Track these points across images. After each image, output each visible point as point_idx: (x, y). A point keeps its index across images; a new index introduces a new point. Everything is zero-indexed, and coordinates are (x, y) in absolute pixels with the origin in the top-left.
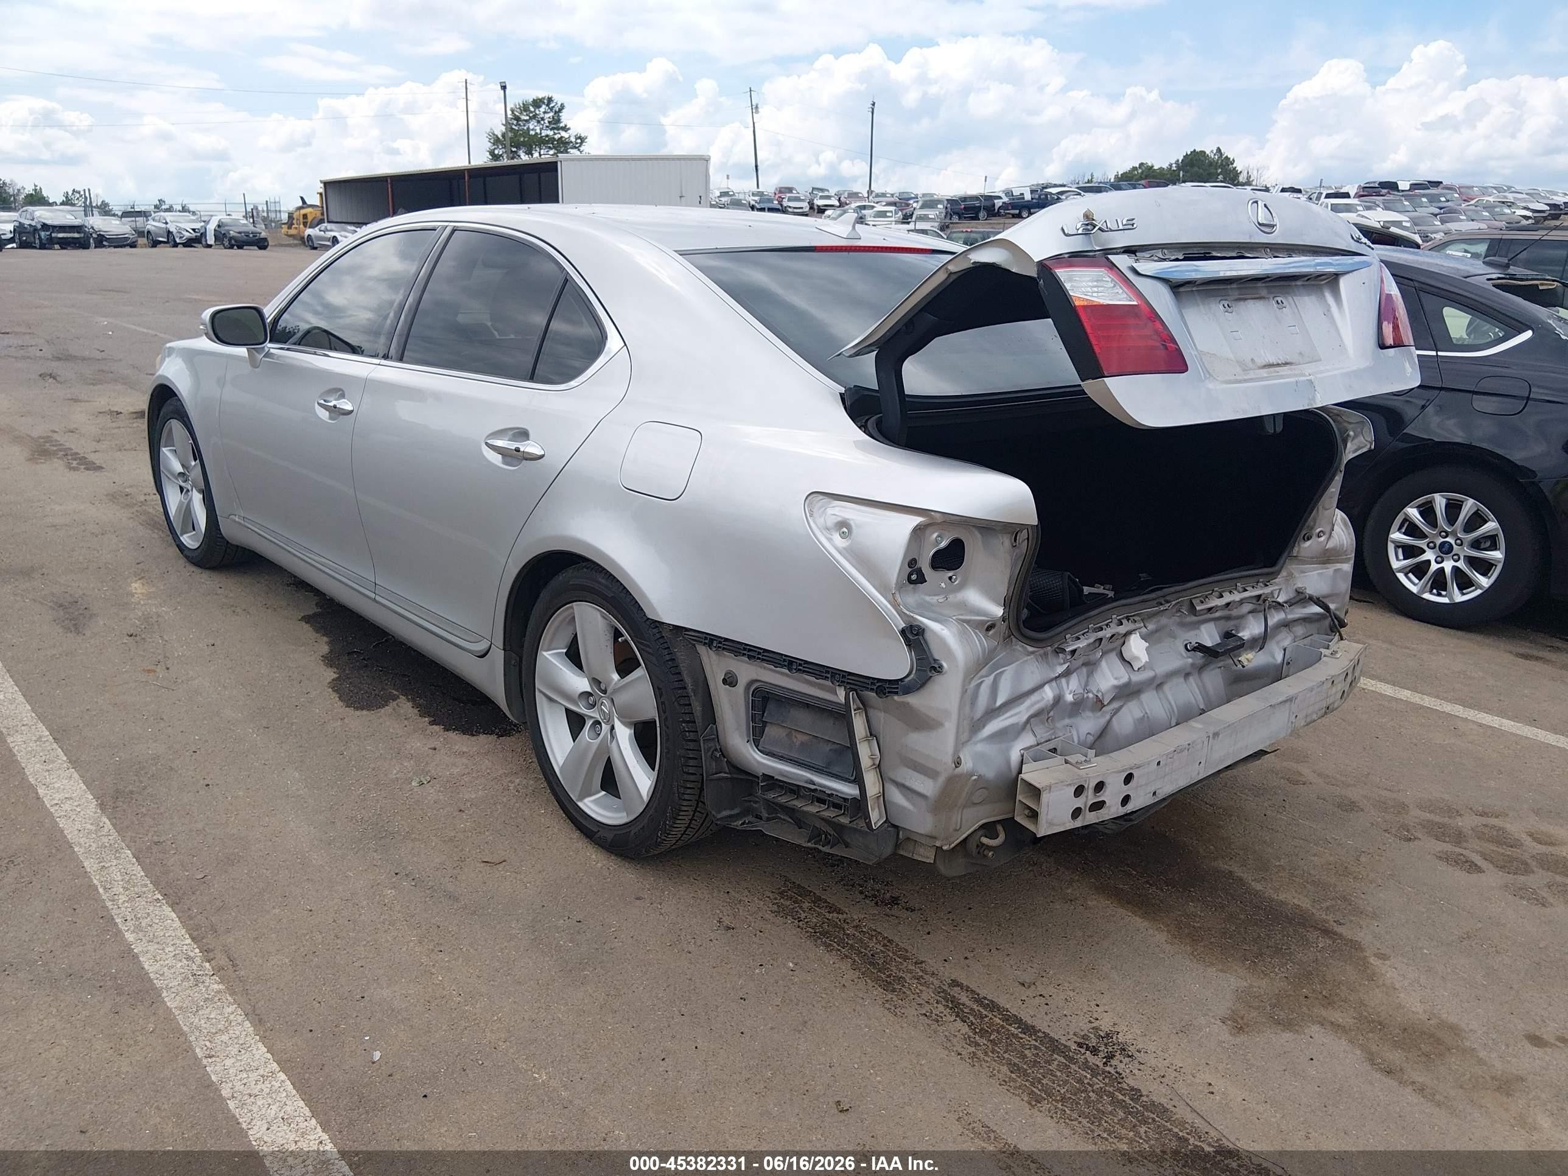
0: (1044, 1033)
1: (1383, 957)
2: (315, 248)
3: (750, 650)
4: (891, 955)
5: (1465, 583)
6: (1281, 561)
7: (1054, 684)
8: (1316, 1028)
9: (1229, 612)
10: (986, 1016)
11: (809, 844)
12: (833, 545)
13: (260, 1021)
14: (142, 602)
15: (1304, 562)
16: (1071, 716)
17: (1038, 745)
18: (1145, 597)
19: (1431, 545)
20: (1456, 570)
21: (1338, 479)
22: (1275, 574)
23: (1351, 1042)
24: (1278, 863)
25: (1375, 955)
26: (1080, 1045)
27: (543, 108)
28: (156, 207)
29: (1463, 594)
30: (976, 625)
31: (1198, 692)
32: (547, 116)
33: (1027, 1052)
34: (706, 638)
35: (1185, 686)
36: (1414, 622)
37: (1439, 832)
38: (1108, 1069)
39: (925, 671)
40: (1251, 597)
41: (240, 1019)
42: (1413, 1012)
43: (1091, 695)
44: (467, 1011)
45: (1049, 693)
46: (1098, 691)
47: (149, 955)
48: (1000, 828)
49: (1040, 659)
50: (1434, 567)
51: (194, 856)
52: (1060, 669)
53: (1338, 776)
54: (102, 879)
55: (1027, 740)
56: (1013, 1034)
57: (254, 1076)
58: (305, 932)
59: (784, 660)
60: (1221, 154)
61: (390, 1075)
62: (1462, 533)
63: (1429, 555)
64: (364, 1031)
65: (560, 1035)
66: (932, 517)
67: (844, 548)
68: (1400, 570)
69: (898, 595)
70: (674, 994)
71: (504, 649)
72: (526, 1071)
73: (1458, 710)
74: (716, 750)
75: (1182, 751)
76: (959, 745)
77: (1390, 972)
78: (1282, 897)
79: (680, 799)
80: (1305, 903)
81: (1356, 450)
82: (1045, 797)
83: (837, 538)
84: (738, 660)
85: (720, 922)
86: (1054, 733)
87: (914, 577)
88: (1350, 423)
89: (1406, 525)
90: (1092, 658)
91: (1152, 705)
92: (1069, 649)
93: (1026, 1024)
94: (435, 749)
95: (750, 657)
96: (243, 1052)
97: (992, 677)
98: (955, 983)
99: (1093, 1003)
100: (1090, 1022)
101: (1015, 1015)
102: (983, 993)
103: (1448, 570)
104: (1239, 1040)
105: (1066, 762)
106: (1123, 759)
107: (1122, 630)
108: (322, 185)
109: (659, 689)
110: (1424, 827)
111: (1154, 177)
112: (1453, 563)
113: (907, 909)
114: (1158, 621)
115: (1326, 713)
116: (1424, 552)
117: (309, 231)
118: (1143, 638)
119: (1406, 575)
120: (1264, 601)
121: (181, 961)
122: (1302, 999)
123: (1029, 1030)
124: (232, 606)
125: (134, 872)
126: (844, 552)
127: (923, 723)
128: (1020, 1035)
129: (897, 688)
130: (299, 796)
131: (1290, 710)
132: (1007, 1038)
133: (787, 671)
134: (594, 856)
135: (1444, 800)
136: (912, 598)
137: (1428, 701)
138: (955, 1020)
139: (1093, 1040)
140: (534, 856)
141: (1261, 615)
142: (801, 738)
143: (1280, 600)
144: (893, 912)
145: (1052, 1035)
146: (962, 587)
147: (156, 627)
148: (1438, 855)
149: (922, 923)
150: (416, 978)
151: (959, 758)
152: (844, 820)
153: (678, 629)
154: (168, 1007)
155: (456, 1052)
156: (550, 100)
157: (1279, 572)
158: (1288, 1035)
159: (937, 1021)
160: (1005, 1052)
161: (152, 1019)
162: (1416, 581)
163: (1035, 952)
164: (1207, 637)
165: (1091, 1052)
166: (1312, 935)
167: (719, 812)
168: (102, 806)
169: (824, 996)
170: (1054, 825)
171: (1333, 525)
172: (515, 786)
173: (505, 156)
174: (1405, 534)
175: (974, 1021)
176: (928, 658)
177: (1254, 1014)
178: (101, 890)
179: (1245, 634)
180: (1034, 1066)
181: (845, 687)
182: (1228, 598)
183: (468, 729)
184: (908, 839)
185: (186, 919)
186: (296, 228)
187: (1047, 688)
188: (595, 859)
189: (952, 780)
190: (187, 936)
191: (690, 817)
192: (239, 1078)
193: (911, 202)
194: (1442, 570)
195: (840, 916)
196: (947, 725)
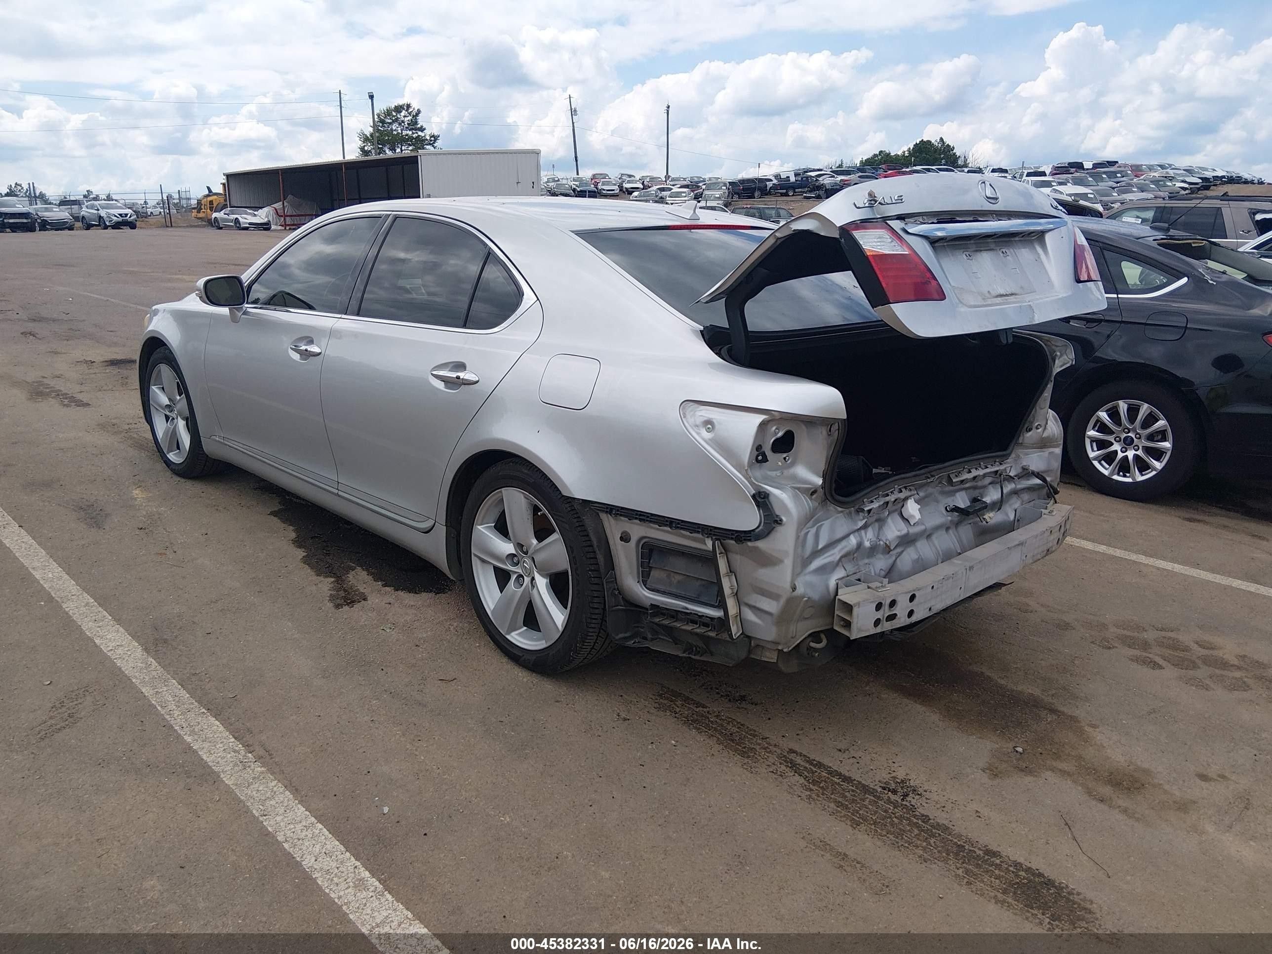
0: (858, 781)
1: (1094, 726)
2: (221, 228)
3: (640, 515)
4: (744, 733)
5: (1143, 467)
6: (1011, 448)
7: (856, 534)
8: (1049, 773)
9: (975, 484)
10: (816, 772)
11: (684, 655)
12: (702, 437)
13: (296, 790)
14: (144, 504)
15: (1028, 448)
16: (868, 557)
17: (848, 576)
18: (918, 472)
19: (1118, 439)
20: (1136, 457)
21: (1050, 386)
22: (1007, 456)
23: (1074, 782)
24: (1015, 666)
25: (1088, 725)
26: (884, 788)
27: (403, 113)
28: (85, 196)
29: (1142, 475)
30: (803, 491)
31: (956, 542)
32: (406, 119)
33: (847, 794)
34: (607, 508)
35: (946, 535)
36: (1106, 497)
37: (1130, 642)
38: (904, 803)
39: (770, 523)
40: (991, 472)
41: (281, 790)
42: (1117, 761)
43: (882, 543)
44: (446, 779)
45: (853, 540)
46: (886, 540)
47: (205, 750)
48: (823, 636)
49: (847, 516)
50: (1120, 455)
51: (224, 682)
52: (861, 524)
53: (1056, 606)
54: (158, 700)
55: (840, 573)
56: (836, 783)
57: (299, 827)
58: (318, 730)
59: (667, 521)
60: (943, 142)
61: (398, 822)
62: (1140, 429)
63: (1116, 447)
64: (374, 794)
65: (515, 792)
66: (773, 415)
67: (710, 440)
68: (1095, 459)
69: (749, 471)
70: (592, 763)
71: (446, 525)
72: (495, 816)
73: (1142, 559)
74: (615, 589)
75: (948, 579)
76: (795, 575)
77: (1099, 736)
78: (1020, 688)
79: (588, 627)
80: (1037, 692)
81: (1061, 366)
82: (855, 611)
83: (704, 432)
84: (632, 523)
85: (619, 716)
86: (858, 568)
87: (760, 458)
88: (1057, 346)
89: (1098, 425)
90: (882, 516)
91: (924, 549)
92: (866, 509)
93: (845, 776)
94: (390, 604)
95: (640, 520)
96: (288, 811)
97: (815, 528)
98: (792, 751)
99: (890, 761)
100: (889, 773)
101: (836, 771)
102: (812, 757)
103: (1131, 457)
104: (995, 782)
105: (869, 587)
106: (908, 585)
107: (902, 496)
108: (225, 177)
109: (571, 547)
110: (1119, 639)
111: (891, 162)
112: (1133, 452)
113: (752, 704)
114: (927, 490)
115: (1047, 555)
116: (1112, 444)
117: (215, 215)
118: (917, 502)
119: (1100, 462)
120: (1000, 475)
121: (229, 753)
122: (1038, 755)
123: (847, 779)
124: (215, 506)
125: (181, 695)
126: (710, 442)
127: (768, 561)
128: (841, 783)
129: (750, 536)
130: (295, 638)
131: (1022, 551)
132: (832, 785)
133: (669, 529)
134: (520, 674)
135: (1133, 620)
136: (758, 472)
137: (1118, 553)
138: (794, 775)
139: (893, 785)
140: (476, 675)
141: (998, 486)
142: (678, 578)
143: (1012, 474)
144: (742, 706)
145: (863, 782)
146: (793, 464)
147: (159, 522)
148: (1131, 658)
149: (764, 712)
150: (405, 758)
151: (795, 585)
152: (712, 634)
153: (585, 502)
154: (226, 784)
155: (443, 806)
156: (409, 106)
157: (1009, 455)
158: (1029, 779)
159: (782, 776)
160: (832, 794)
161: (217, 792)
162: (1107, 466)
163: (847, 729)
164: (960, 501)
165: (892, 792)
166: (1043, 713)
167: (618, 635)
168: (146, 650)
169: (699, 761)
170: (863, 631)
171: (1047, 420)
172: (454, 628)
173: (373, 151)
174: (1097, 431)
175: (808, 775)
176: (772, 514)
177: (1004, 765)
178: (159, 708)
179: (987, 499)
180: (853, 802)
181: (712, 538)
182: (975, 473)
183: (413, 589)
184: (758, 646)
185: (227, 724)
186: (204, 212)
187: (852, 537)
188: (523, 676)
189: (790, 601)
190: (231, 737)
191: (594, 641)
192: (288, 828)
193: (700, 184)
194: (1126, 457)
195: (705, 710)
196: (786, 561)
